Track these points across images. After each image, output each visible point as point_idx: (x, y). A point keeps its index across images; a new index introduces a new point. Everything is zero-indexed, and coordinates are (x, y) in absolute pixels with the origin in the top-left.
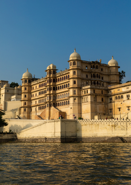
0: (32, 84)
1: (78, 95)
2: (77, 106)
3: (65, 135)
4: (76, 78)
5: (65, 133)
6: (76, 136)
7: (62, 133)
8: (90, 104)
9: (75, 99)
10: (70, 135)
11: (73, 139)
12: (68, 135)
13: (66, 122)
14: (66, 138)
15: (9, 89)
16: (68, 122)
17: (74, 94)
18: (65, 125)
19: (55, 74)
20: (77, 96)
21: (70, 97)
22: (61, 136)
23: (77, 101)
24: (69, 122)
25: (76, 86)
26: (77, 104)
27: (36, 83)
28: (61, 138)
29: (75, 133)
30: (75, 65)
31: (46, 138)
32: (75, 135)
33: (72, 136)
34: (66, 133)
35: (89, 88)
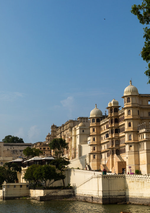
0: (101, 124)
1: (134, 140)
2: (134, 155)
3: (108, 195)
4: (131, 119)
5: (108, 192)
6: (125, 195)
7: (104, 192)
8: (146, 153)
9: (131, 146)
10: (117, 195)
11: (121, 199)
12: (112, 194)
13: (110, 178)
14: (109, 198)
15: (85, 129)
16: (112, 178)
17: (130, 139)
18: (109, 182)
19: (118, 112)
20: (133, 143)
21: (126, 144)
22: (103, 196)
23: (132, 148)
24: (114, 178)
25: (132, 130)
26: (133, 153)
27: (104, 122)
28: (103, 199)
29: (124, 191)
30: (130, 102)
31: (92, 197)
32: (123, 194)
33: (118, 196)
34: (110, 192)
35: (144, 132)
